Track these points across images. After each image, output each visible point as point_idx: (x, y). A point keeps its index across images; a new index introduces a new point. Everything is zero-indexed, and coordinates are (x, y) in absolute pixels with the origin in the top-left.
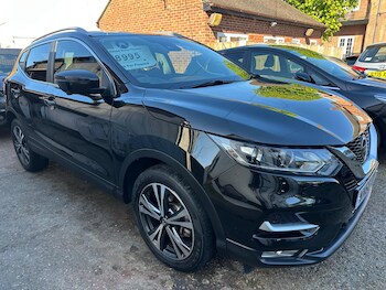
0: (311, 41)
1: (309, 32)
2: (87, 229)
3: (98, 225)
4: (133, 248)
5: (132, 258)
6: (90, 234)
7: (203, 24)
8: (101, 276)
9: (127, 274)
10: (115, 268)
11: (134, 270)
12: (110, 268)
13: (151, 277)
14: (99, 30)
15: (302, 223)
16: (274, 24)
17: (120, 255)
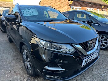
0: (103, 10)
1: (103, 7)
2: (14, 60)
3: (17, 59)
4: (23, 67)
5: (21, 70)
6: (14, 61)
7: (67, 4)
8: (10, 74)
9: (16, 74)
10: (14, 72)
11: (19, 73)
12: (13, 71)
13: (22, 76)
14: (40, 5)
15: (60, 68)
16: (90, 4)
17: (18, 68)
